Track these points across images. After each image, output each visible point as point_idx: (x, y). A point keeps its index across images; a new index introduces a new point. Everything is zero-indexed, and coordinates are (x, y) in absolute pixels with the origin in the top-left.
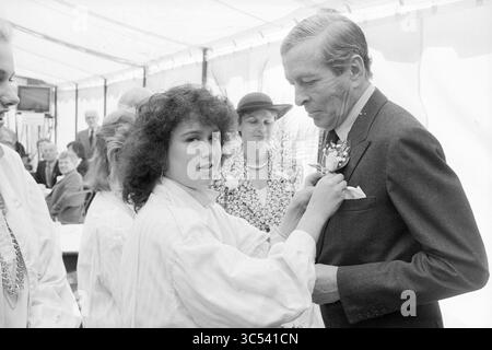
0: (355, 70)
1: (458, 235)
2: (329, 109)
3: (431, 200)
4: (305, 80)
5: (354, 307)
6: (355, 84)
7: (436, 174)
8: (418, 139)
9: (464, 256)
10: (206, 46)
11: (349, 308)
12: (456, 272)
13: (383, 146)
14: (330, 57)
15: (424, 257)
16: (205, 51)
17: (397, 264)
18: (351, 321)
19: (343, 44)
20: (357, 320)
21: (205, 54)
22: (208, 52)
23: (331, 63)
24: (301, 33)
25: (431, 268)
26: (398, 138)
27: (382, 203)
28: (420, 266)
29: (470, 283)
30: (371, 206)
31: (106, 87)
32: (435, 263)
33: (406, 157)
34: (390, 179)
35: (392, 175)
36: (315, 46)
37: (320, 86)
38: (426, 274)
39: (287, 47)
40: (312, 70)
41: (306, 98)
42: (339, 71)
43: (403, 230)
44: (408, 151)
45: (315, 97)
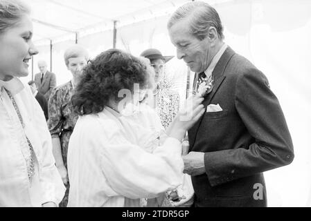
0: (212, 36)
1: (277, 132)
2: (198, 60)
3: (261, 112)
4: (181, 44)
5: (214, 177)
6: (212, 45)
7: (265, 96)
8: (254, 75)
9: (281, 145)
10: (116, 19)
11: (211, 177)
12: (276, 154)
13: (233, 80)
14: (195, 30)
15: (256, 146)
16: (115, 22)
17: (241, 150)
18: (212, 185)
19: (203, 21)
20: (216, 184)
21: (115, 24)
22: (117, 23)
23: (196, 34)
24: (178, 16)
25: (261, 152)
26: (242, 75)
27: (232, 114)
28: (255, 151)
29: (283, 161)
30: (225, 116)
31: (51, 46)
32: (263, 149)
33: (247, 86)
34: (237, 99)
35: (239, 97)
36: (186, 23)
37: (190, 47)
38: (258, 156)
39: (170, 25)
40: (185, 38)
41: (184, 54)
42: (201, 38)
43: (244, 130)
44: (248, 82)
45: (189, 53)
